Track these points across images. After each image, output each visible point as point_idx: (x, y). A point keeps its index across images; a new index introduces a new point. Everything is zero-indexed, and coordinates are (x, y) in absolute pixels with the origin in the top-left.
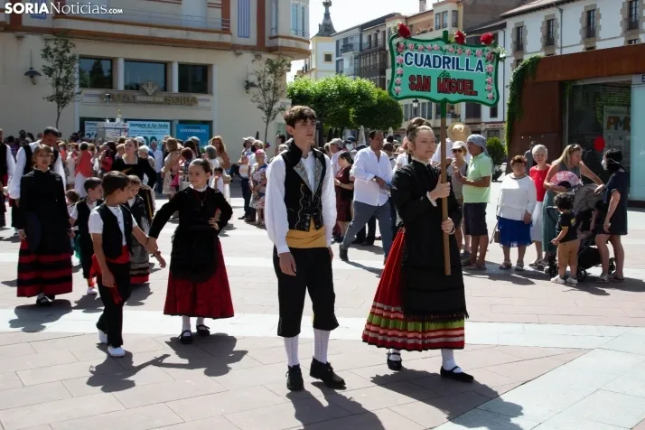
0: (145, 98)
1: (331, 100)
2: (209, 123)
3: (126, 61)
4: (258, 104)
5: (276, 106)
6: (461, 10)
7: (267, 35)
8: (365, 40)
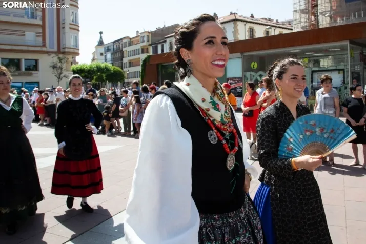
2: (38, 83)
4: (54, 74)
5: (62, 75)
6: (150, 35)
7: (62, 47)
8: (115, 47)
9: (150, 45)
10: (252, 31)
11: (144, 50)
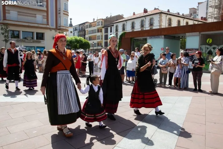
0: (28, 41)
1: (73, 42)
2: (44, 48)
3: (23, 31)
6: (103, 21)
7: (58, 26)
8: (80, 28)
9: (103, 27)
10: (170, 21)
11: (99, 31)
